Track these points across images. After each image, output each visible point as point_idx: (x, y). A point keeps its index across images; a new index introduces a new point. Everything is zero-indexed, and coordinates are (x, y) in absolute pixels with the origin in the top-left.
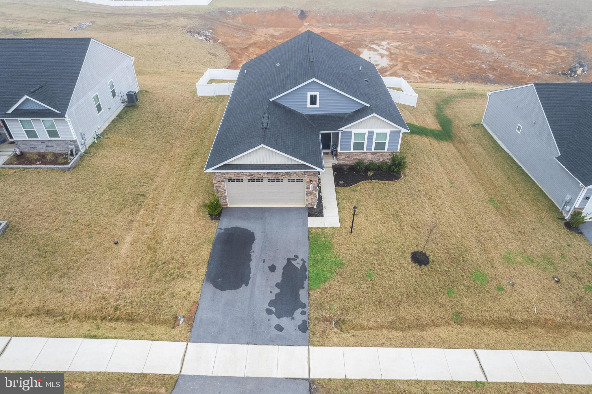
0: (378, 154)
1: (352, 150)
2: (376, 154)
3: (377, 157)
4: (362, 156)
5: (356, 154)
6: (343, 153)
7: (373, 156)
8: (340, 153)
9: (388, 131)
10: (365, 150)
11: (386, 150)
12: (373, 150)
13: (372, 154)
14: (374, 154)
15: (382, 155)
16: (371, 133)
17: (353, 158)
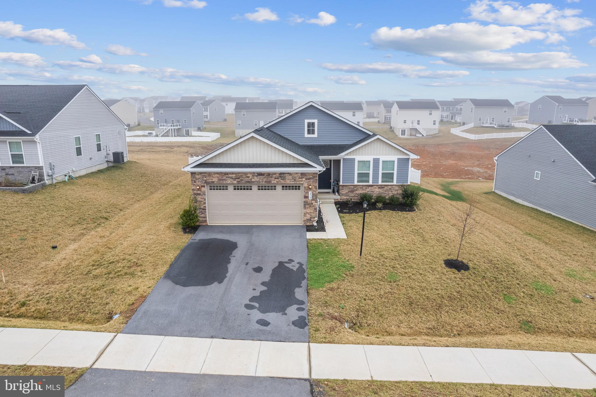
0: (386, 188)
1: (356, 183)
2: (384, 187)
3: (386, 191)
4: (368, 190)
5: (360, 188)
6: (346, 186)
7: (381, 190)
8: (343, 186)
9: (394, 158)
10: (371, 183)
11: (395, 183)
12: (380, 183)
13: (379, 188)
14: (381, 187)
15: (390, 189)
16: (376, 161)
17: (357, 192)
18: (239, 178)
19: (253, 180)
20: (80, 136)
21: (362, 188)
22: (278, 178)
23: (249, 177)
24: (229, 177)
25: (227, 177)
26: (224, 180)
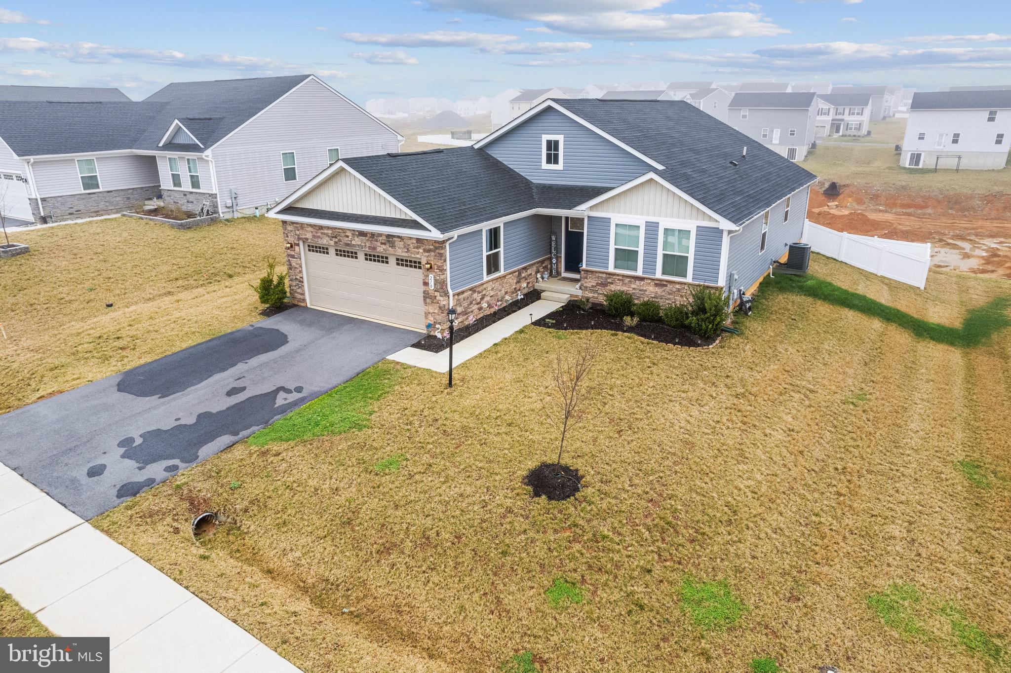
0: (670, 286)
1: (611, 269)
2: (666, 286)
3: (669, 294)
4: (633, 286)
5: (618, 280)
6: (592, 272)
7: (659, 290)
8: (587, 271)
9: (691, 225)
10: (639, 273)
11: (689, 279)
12: (659, 275)
13: (656, 285)
14: (660, 284)
15: (679, 290)
16: (652, 228)
17: (613, 287)
18: (336, 237)
19: (353, 243)
20: (294, 151)
21: (623, 280)
22: (385, 244)
23: (348, 237)
24: (324, 234)
25: (322, 233)
26: (319, 237)
